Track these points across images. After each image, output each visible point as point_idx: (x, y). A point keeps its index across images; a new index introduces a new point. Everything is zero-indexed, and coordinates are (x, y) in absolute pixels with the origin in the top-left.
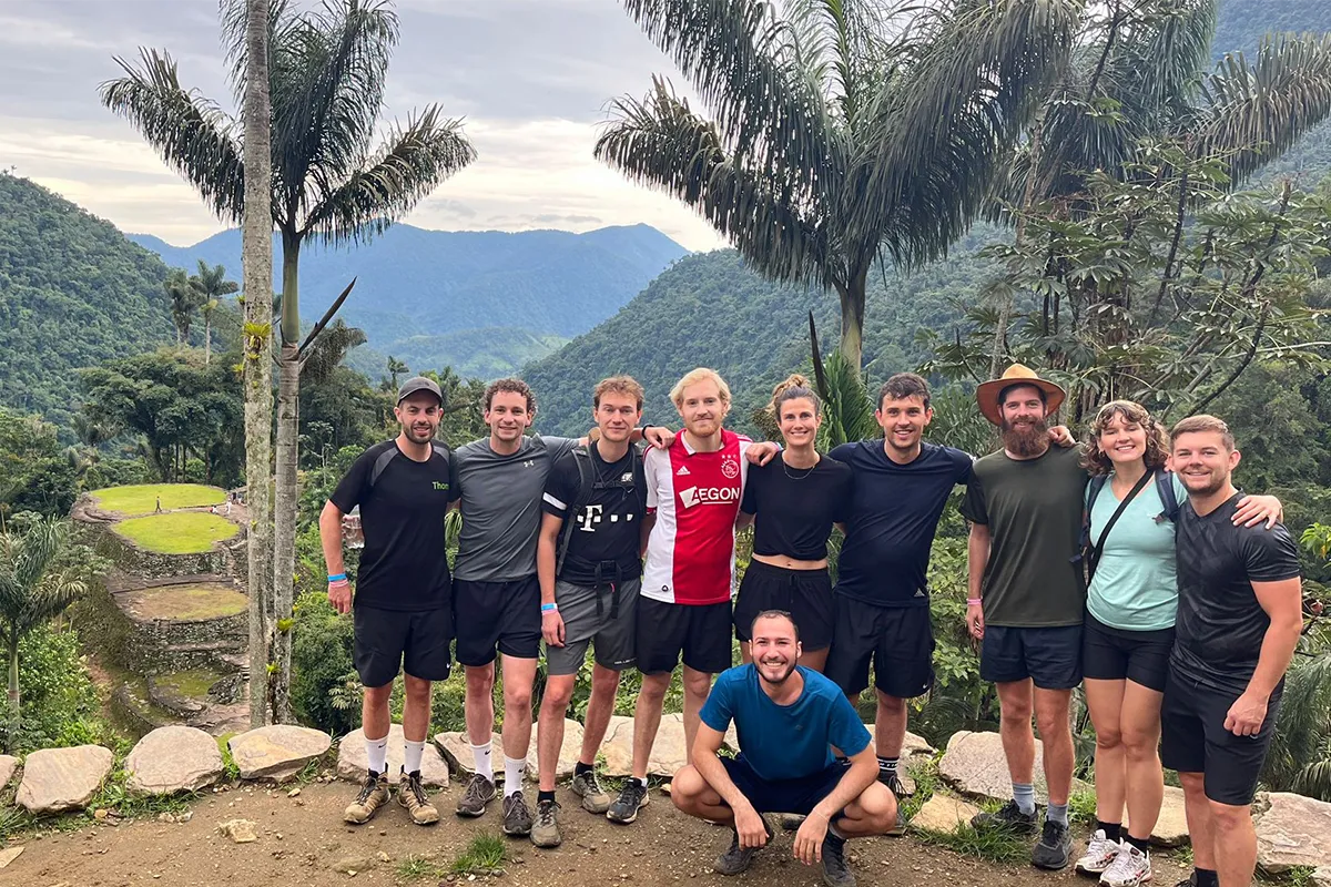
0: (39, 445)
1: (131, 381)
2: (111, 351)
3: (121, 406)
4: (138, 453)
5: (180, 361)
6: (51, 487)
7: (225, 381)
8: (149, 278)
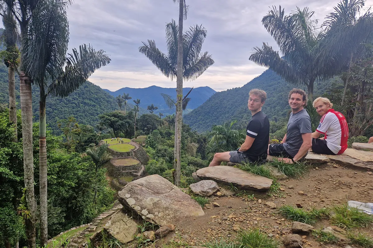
0: (89, 131)
1: (110, 117)
2: (99, 113)
3: (108, 122)
4: (108, 133)
5: (120, 113)
6: (92, 139)
7: (129, 117)
8: (107, 98)
